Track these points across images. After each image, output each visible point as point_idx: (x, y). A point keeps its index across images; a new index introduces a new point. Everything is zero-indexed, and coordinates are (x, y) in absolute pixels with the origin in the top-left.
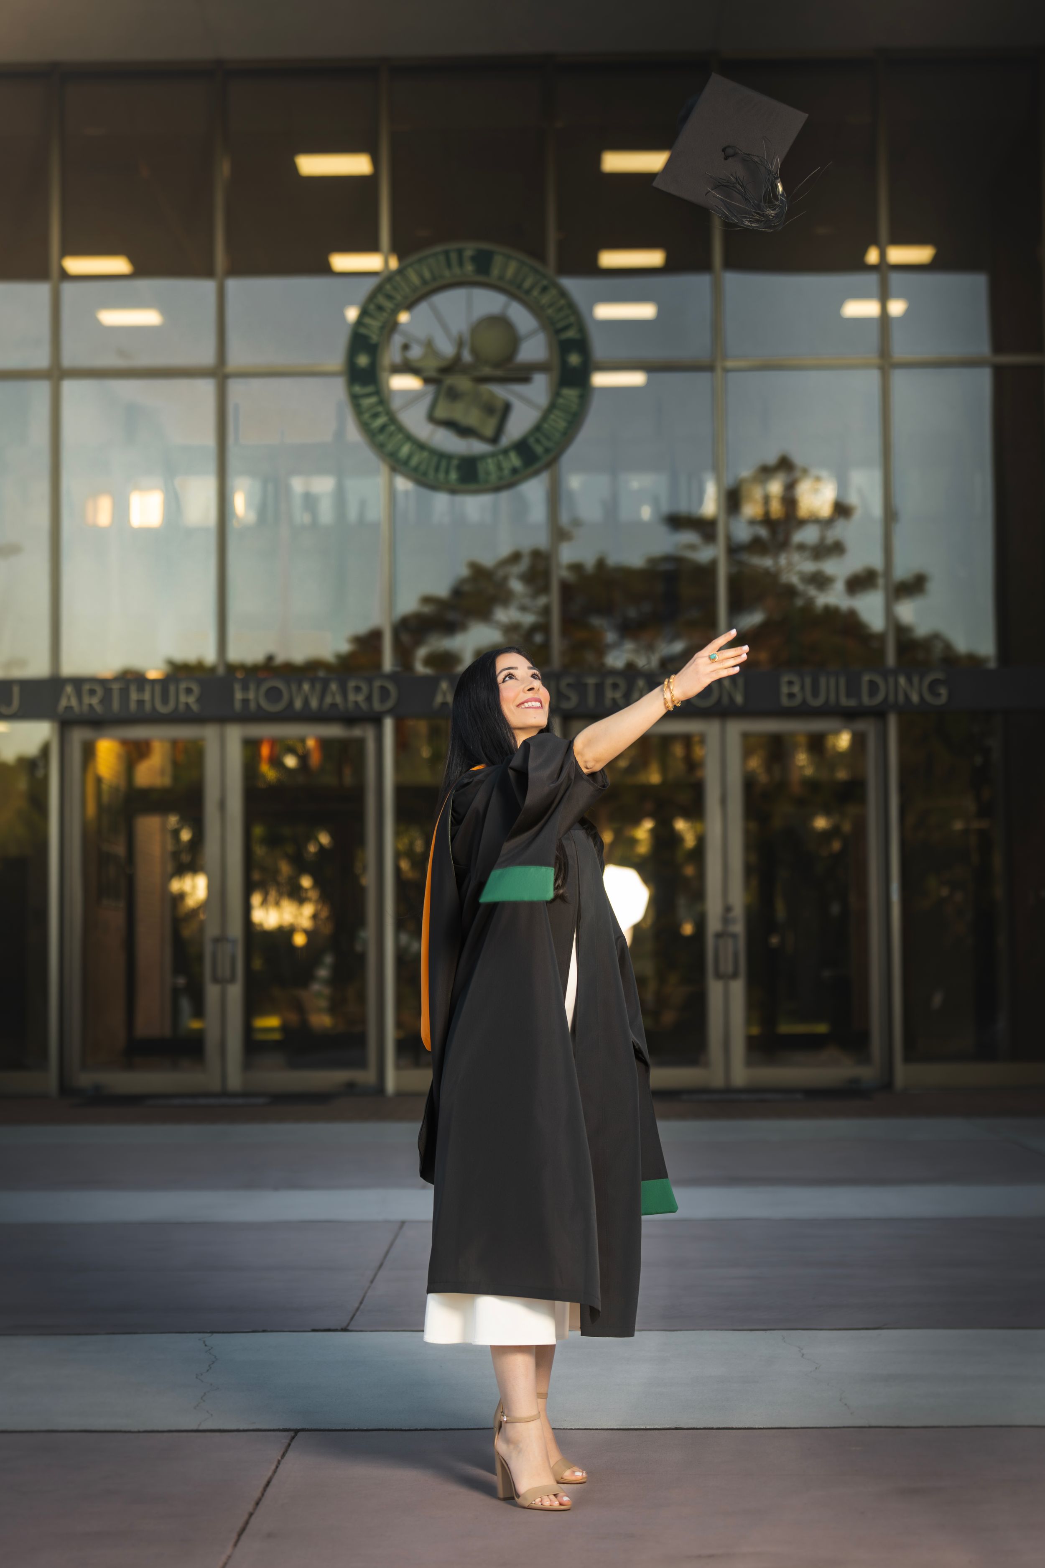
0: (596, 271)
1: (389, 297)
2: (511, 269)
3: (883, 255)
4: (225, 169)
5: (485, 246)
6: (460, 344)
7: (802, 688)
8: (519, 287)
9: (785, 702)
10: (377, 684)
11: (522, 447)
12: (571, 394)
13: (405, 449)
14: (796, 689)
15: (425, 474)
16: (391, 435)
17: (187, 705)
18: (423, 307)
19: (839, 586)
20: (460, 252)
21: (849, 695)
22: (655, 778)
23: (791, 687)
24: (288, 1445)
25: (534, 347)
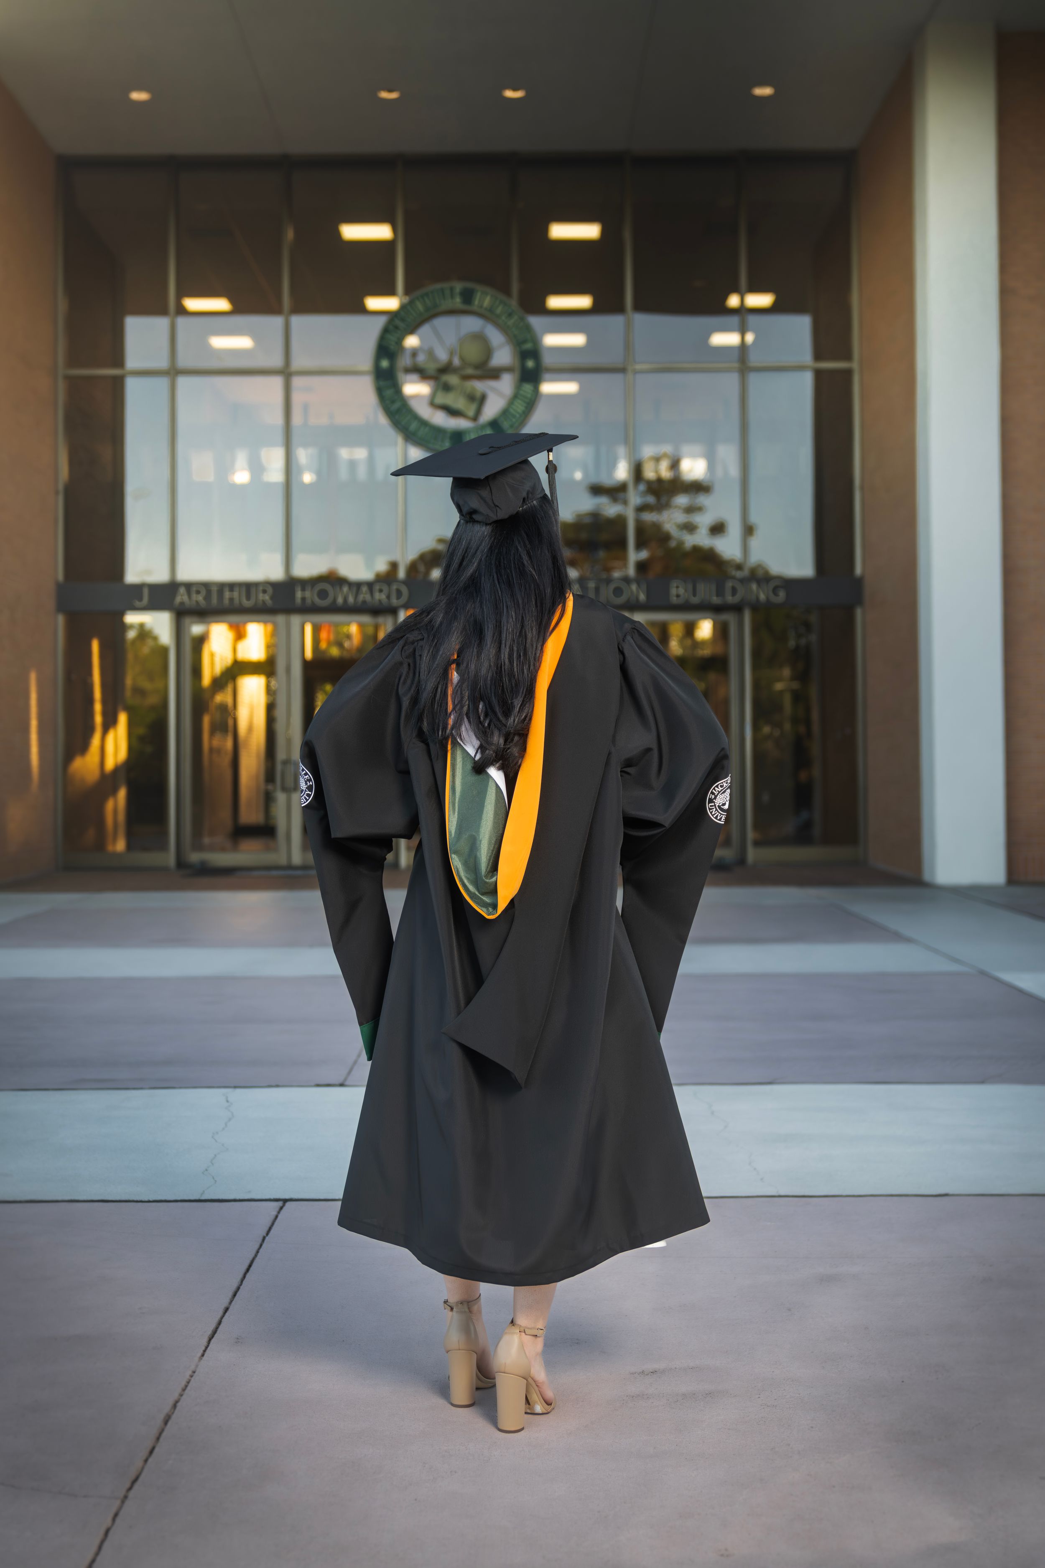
0: (545, 311)
1: (402, 321)
2: (487, 302)
3: (745, 301)
4: (290, 234)
5: (469, 285)
6: (452, 353)
7: (687, 591)
8: (493, 313)
9: (674, 600)
10: (394, 587)
11: (494, 423)
12: (528, 388)
13: (416, 426)
14: (682, 592)
16: (405, 416)
17: (264, 602)
18: (426, 329)
19: (703, 532)
20: (452, 289)
21: (716, 596)
23: (678, 591)
24: (276, 1217)
25: (503, 356)
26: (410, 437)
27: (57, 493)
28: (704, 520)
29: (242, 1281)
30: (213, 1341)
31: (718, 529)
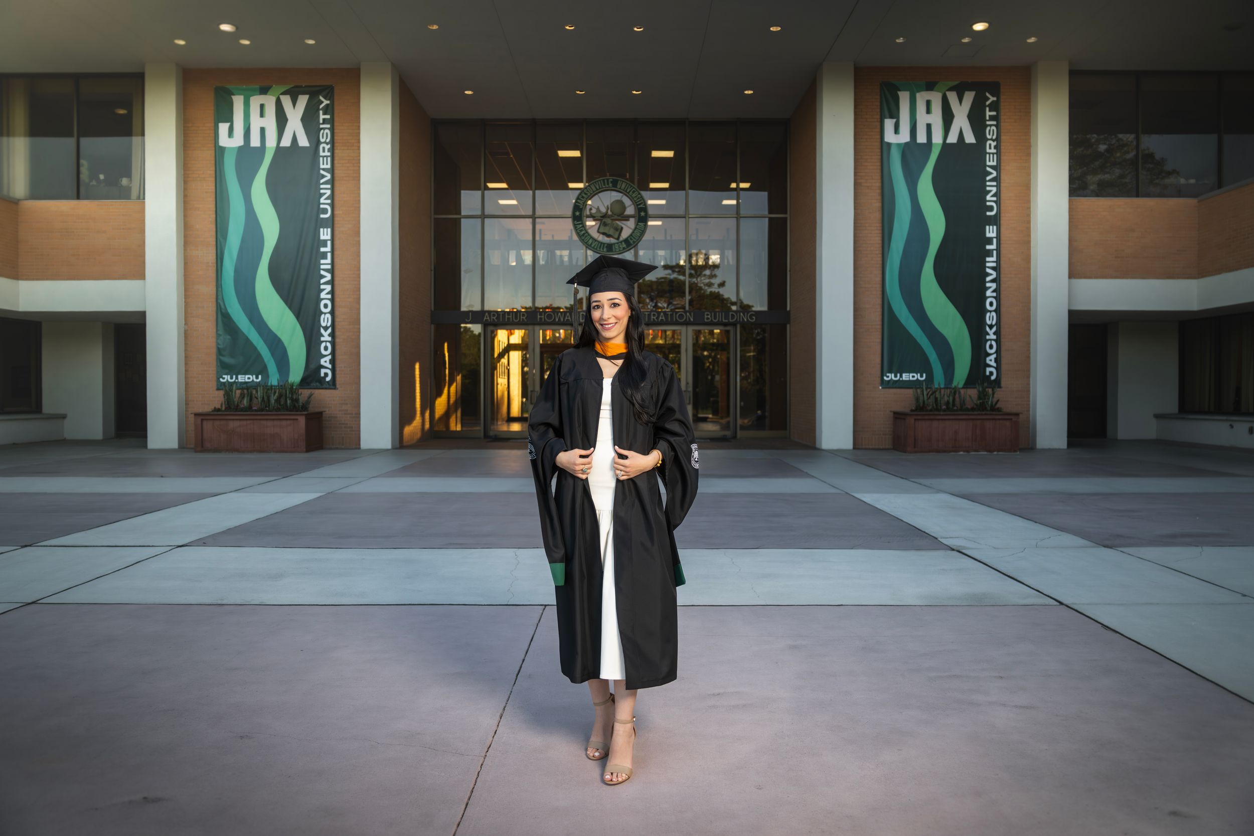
0: (648, 189)
1: (585, 194)
2: (624, 185)
3: (738, 185)
5: (614, 178)
6: (608, 209)
7: (711, 316)
8: (626, 191)
9: (706, 320)
11: (626, 241)
12: (642, 224)
13: (590, 241)
14: (709, 317)
15: (596, 249)
16: (586, 237)
17: (522, 320)
18: (596, 198)
19: (716, 286)
20: (608, 180)
21: (725, 319)
22: (661, 342)
23: (708, 316)
24: (542, 613)
25: (630, 210)
26: (588, 247)
27: (431, 270)
28: (716, 281)
29: (529, 646)
30: (519, 676)
31: (722, 285)
